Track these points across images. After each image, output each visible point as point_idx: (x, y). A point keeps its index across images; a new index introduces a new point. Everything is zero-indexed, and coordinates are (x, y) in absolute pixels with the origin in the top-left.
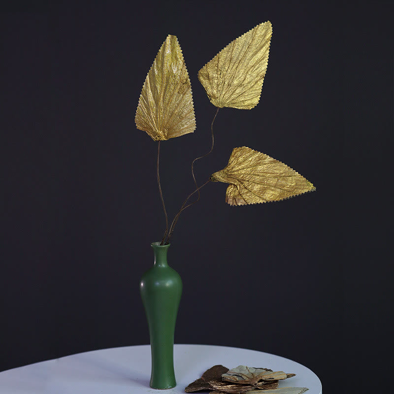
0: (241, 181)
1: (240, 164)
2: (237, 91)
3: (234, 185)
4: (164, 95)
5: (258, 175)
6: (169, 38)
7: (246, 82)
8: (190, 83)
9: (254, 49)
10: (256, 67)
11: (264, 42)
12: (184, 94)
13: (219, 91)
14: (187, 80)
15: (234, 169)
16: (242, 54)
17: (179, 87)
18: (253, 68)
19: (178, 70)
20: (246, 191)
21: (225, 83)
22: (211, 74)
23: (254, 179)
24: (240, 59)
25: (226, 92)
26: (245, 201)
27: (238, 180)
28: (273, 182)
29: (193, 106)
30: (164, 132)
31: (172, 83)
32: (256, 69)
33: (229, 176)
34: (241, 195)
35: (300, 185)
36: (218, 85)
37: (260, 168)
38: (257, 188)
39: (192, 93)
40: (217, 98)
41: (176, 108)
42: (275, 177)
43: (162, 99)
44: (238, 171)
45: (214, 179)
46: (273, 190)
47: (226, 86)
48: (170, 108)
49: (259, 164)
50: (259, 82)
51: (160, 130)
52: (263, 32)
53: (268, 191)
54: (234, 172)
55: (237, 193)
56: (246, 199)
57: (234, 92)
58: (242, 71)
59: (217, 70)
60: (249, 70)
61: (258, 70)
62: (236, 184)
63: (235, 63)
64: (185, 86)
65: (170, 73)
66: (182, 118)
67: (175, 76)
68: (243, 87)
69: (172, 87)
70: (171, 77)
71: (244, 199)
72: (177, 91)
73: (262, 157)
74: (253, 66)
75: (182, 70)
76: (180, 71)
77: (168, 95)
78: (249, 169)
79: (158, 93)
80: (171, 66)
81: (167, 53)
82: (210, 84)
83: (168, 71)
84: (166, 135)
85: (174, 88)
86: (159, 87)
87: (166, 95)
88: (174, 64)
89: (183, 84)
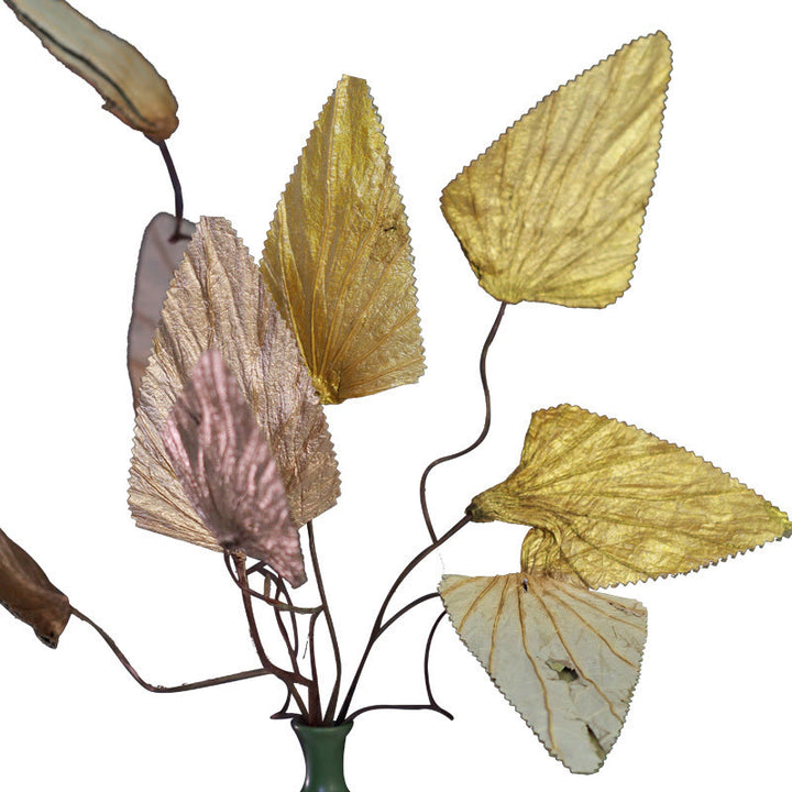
0: (565, 517)
1: (558, 460)
2: (564, 251)
3: (544, 530)
4: (329, 264)
5: (616, 495)
6: (343, 84)
7: (589, 222)
9: (612, 117)
10: (622, 176)
11: (644, 99)
12: (389, 262)
13: (507, 250)
14: (396, 218)
15: (539, 480)
16: (578, 135)
17: (373, 239)
18: (612, 177)
19: (370, 186)
20: (582, 547)
21: (523, 226)
22: (480, 201)
23: (603, 509)
24: (571, 150)
25: (528, 255)
26: (581, 578)
27: (555, 513)
28: (665, 512)
30: (330, 380)
31: (352, 227)
32: (622, 182)
33: (527, 502)
34: (567, 561)
35: (749, 520)
36: (502, 233)
37: (618, 471)
38: (615, 535)
39: (412, 259)
40: (501, 272)
41: (364, 307)
42: (669, 498)
43: (323, 276)
44: (551, 483)
45: (481, 514)
46: (664, 541)
47: (527, 236)
48: (347, 305)
49: (613, 459)
50: (628, 223)
51: (318, 375)
52: (644, 66)
53: (651, 544)
54: (539, 488)
55: (554, 556)
56: (584, 574)
57: (553, 252)
58: (576, 189)
59: (501, 189)
60: (600, 184)
61: (625, 185)
62: (549, 526)
63: (555, 163)
64: (391, 238)
65: (347, 195)
66: (381, 338)
67: (360, 206)
68: (579, 238)
69: (353, 240)
70: (349, 208)
71: (577, 572)
72: (368, 250)
73: (623, 438)
74: (610, 173)
75: (381, 186)
76: (377, 189)
77: (341, 263)
78: (585, 477)
79: (310, 257)
80: (349, 173)
81: (337, 131)
82: (480, 228)
83: (342, 189)
84: (336, 388)
85: (359, 243)
86: (313, 239)
87: (336, 264)
88: (358, 168)
89: (386, 230)
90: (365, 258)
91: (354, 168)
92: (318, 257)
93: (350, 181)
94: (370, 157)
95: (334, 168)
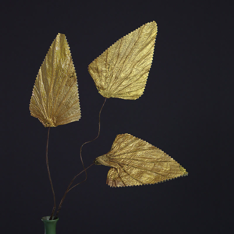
0: (121, 165)
1: (122, 149)
2: (124, 83)
3: (115, 168)
4: (54, 87)
5: (137, 160)
6: (59, 36)
7: (132, 75)
8: (76, 77)
9: (140, 46)
10: (142, 62)
11: (149, 40)
12: (71, 86)
13: (107, 83)
14: (73, 74)
15: (116, 154)
16: (129, 50)
17: (67, 80)
18: (139, 63)
19: (66, 64)
20: (125, 174)
21: (112, 76)
22: (100, 68)
23: (133, 164)
24: (127, 54)
25: (113, 84)
27: (119, 164)
28: (150, 166)
29: (79, 97)
30: (53, 120)
31: (60, 76)
32: (142, 64)
33: (111, 160)
34: (120, 177)
35: (174, 170)
36: (106, 78)
37: (139, 153)
38: (135, 171)
39: (78, 85)
40: (105, 89)
41: (64, 98)
42: (152, 162)
43: (52, 90)
44: (119, 155)
45: (98, 163)
46: (149, 174)
47: (113, 79)
48: (59, 99)
49: (139, 150)
50: (144, 76)
51: (50, 118)
52: (149, 31)
53: (145, 175)
54: (115, 156)
55: (117, 175)
56: (124, 182)
57: (121, 84)
58: (129, 65)
59: (105, 65)
60: (135, 64)
61: (143, 65)
62: (117, 167)
63: (122, 58)
64: (72, 79)
65: (59, 67)
66: (68, 108)
67: (63, 70)
68: (129, 79)
69: (61, 80)
70: (59, 71)
71: (123, 181)
72: (65, 83)
73: (142, 144)
74: (138, 61)
75: (69, 65)
77: (57, 86)
78: (129, 154)
79: (48, 85)
80: (60, 61)
81: (57, 49)
82: (99, 76)
83: (58, 66)
84: (55, 122)
85: (62, 81)
86: (49, 80)
87: (56, 87)
88: (62, 59)
89: (70, 77)
90: (64, 85)
91: (61, 59)
92: (51, 85)
93: (60, 63)
94: (66, 56)
95: (55, 59)
